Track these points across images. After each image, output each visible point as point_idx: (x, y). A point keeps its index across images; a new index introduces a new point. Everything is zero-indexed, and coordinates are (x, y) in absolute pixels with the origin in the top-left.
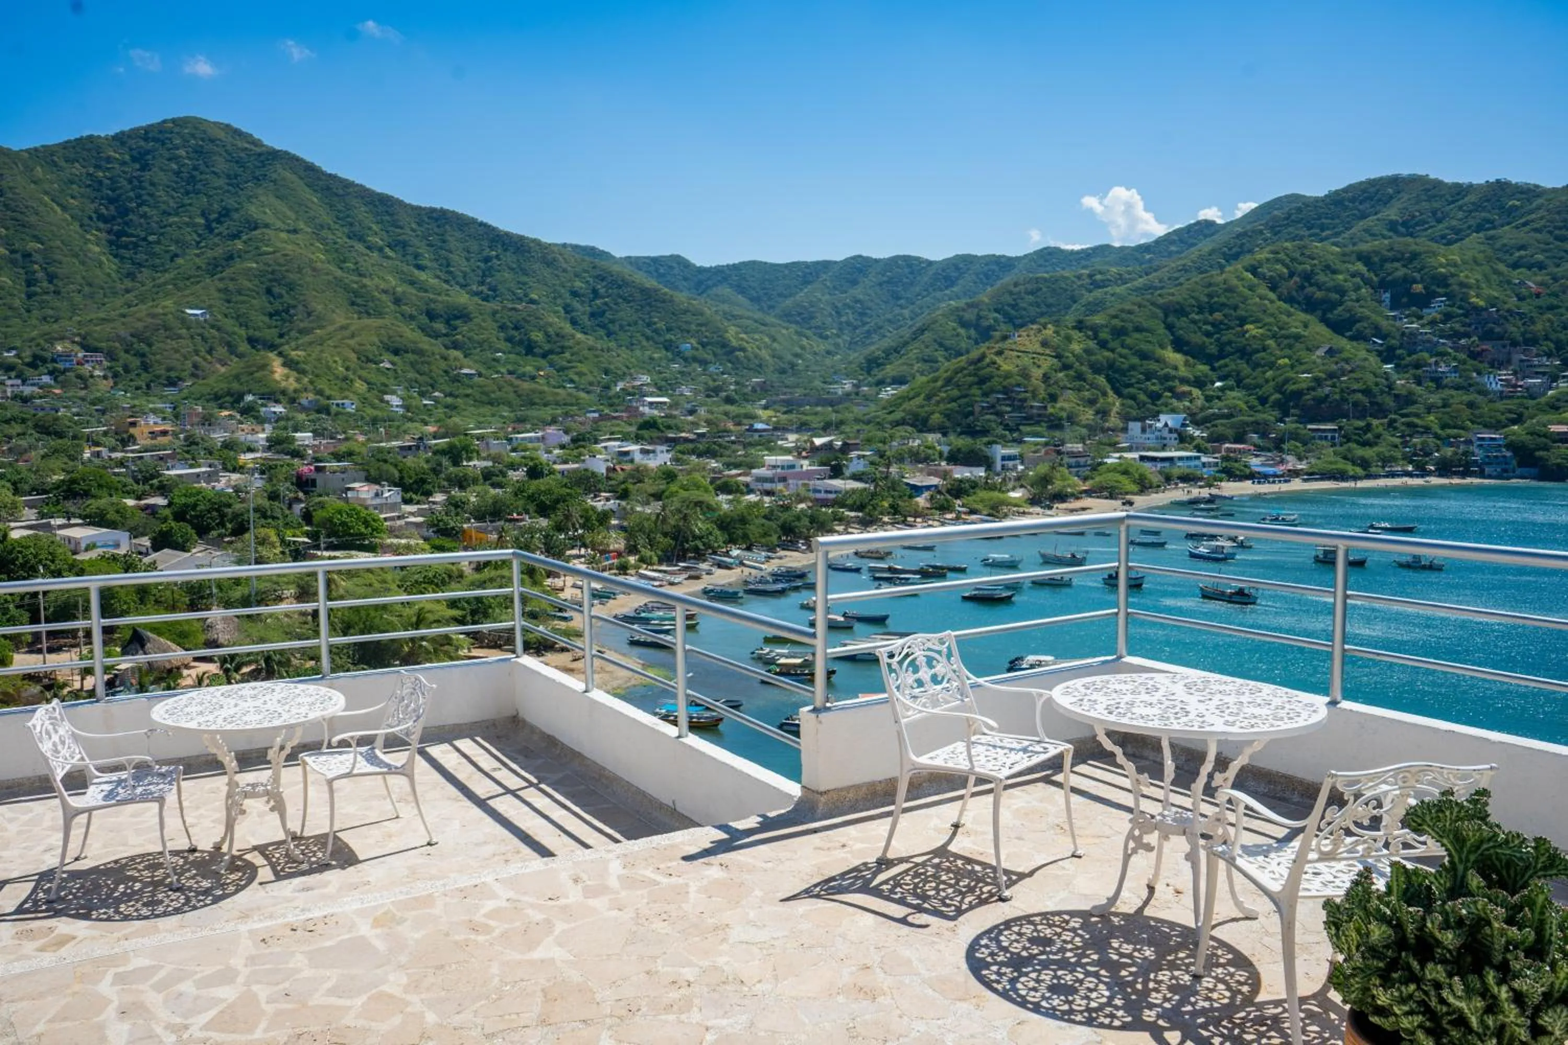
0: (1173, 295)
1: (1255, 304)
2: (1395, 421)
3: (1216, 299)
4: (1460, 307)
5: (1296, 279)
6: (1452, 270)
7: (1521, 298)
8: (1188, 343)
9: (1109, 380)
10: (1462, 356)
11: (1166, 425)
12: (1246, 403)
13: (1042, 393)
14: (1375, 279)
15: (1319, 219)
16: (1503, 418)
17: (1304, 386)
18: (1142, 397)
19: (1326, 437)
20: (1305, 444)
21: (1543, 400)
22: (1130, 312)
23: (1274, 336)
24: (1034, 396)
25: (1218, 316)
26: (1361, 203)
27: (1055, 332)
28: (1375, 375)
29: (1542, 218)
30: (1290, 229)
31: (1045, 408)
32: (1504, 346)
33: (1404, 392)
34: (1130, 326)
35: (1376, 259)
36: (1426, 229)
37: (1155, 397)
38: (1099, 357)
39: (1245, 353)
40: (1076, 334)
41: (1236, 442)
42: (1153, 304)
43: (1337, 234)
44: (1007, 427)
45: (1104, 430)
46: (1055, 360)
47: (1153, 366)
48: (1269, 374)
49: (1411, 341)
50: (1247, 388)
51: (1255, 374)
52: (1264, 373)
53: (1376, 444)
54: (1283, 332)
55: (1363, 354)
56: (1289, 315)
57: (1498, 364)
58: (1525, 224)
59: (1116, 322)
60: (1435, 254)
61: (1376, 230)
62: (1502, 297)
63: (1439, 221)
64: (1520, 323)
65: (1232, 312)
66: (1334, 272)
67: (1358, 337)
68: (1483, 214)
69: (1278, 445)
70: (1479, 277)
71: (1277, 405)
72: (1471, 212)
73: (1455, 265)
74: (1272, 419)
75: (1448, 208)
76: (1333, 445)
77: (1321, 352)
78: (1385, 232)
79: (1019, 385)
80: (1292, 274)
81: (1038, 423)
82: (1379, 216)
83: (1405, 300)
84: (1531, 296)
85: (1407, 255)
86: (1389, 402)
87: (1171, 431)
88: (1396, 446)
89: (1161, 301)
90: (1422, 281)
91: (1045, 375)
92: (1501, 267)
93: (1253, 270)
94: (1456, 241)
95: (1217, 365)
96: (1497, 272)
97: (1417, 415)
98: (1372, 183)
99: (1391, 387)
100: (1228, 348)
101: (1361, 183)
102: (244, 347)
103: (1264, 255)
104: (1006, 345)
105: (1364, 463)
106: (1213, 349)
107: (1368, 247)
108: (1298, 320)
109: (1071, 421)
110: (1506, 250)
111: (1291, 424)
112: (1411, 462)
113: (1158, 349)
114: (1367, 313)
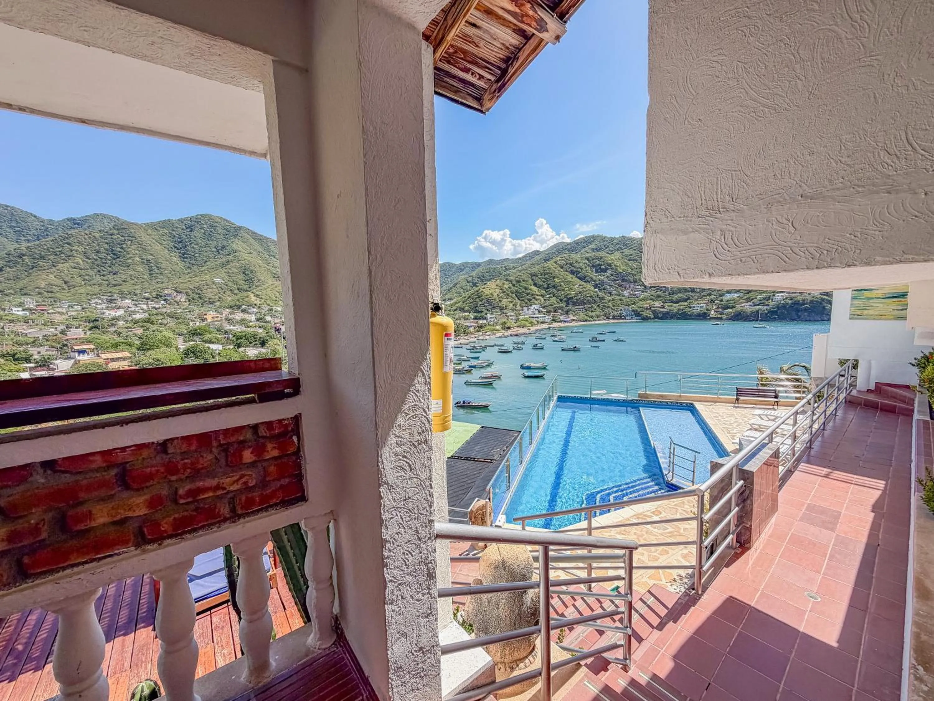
0: (533, 270)
1: (557, 273)
2: (599, 305)
3: (546, 271)
4: (615, 272)
5: (568, 265)
6: (612, 261)
7: (632, 269)
8: (538, 284)
9: (516, 296)
10: (617, 286)
11: (534, 308)
12: (556, 301)
13: (497, 300)
14: (591, 264)
15: (571, 248)
16: (630, 303)
17: (573, 295)
18: (526, 301)
19: (580, 310)
20: (574, 312)
22: (521, 276)
23: (563, 282)
24: (495, 301)
25: (547, 276)
27: (500, 282)
28: (593, 292)
30: (564, 251)
31: (499, 304)
32: (628, 283)
33: (601, 297)
34: (521, 280)
35: (591, 259)
36: (602, 250)
37: (530, 300)
38: (513, 289)
39: (554, 287)
40: (505, 282)
41: (554, 312)
42: (527, 273)
43: (578, 252)
44: (489, 310)
45: (516, 310)
46: (500, 290)
47: (529, 291)
48: (563, 293)
49: (602, 283)
50: (556, 297)
51: (558, 293)
52: (561, 292)
53: (595, 311)
54: (566, 280)
55: (589, 286)
56: (567, 275)
57: (627, 288)
58: (631, 249)
59: (517, 279)
60: (607, 257)
61: (588, 251)
63: (607, 248)
64: (633, 276)
65: (550, 275)
66: (579, 263)
67: (587, 281)
68: (619, 246)
69: (567, 312)
70: (620, 264)
72: (615, 245)
74: (565, 306)
75: (609, 244)
76: (582, 312)
77: (577, 286)
78: (591, 251)
79: (490, 298)
81: (497, 308)
82: (589, 247)
83: (599, 270)
84: (634, 269)
85: (599, 258)
86: (597, 299)
87: (536, 310)
88: (600, 312)
89: (530, 272)
91: (497, 294)
92: (626, 260)
93: (556, 262)
94: (612, 253)
95: (547, 290)
97: (606, 303)
98: (586, 237)
99: (597, 295)
100: (550, 286)
101: (584, 237)
102: (236, 291)
103: (558, 258)
104: (485, 286)
105: (592, 317)
106: (546, 286)
107: (587, 255)
108: (570, 277)
109: (506, 308)
110: (627, 256)
111: (570, 307)
112: (605, 316)
113: (530, 286)
114: (589, 274)
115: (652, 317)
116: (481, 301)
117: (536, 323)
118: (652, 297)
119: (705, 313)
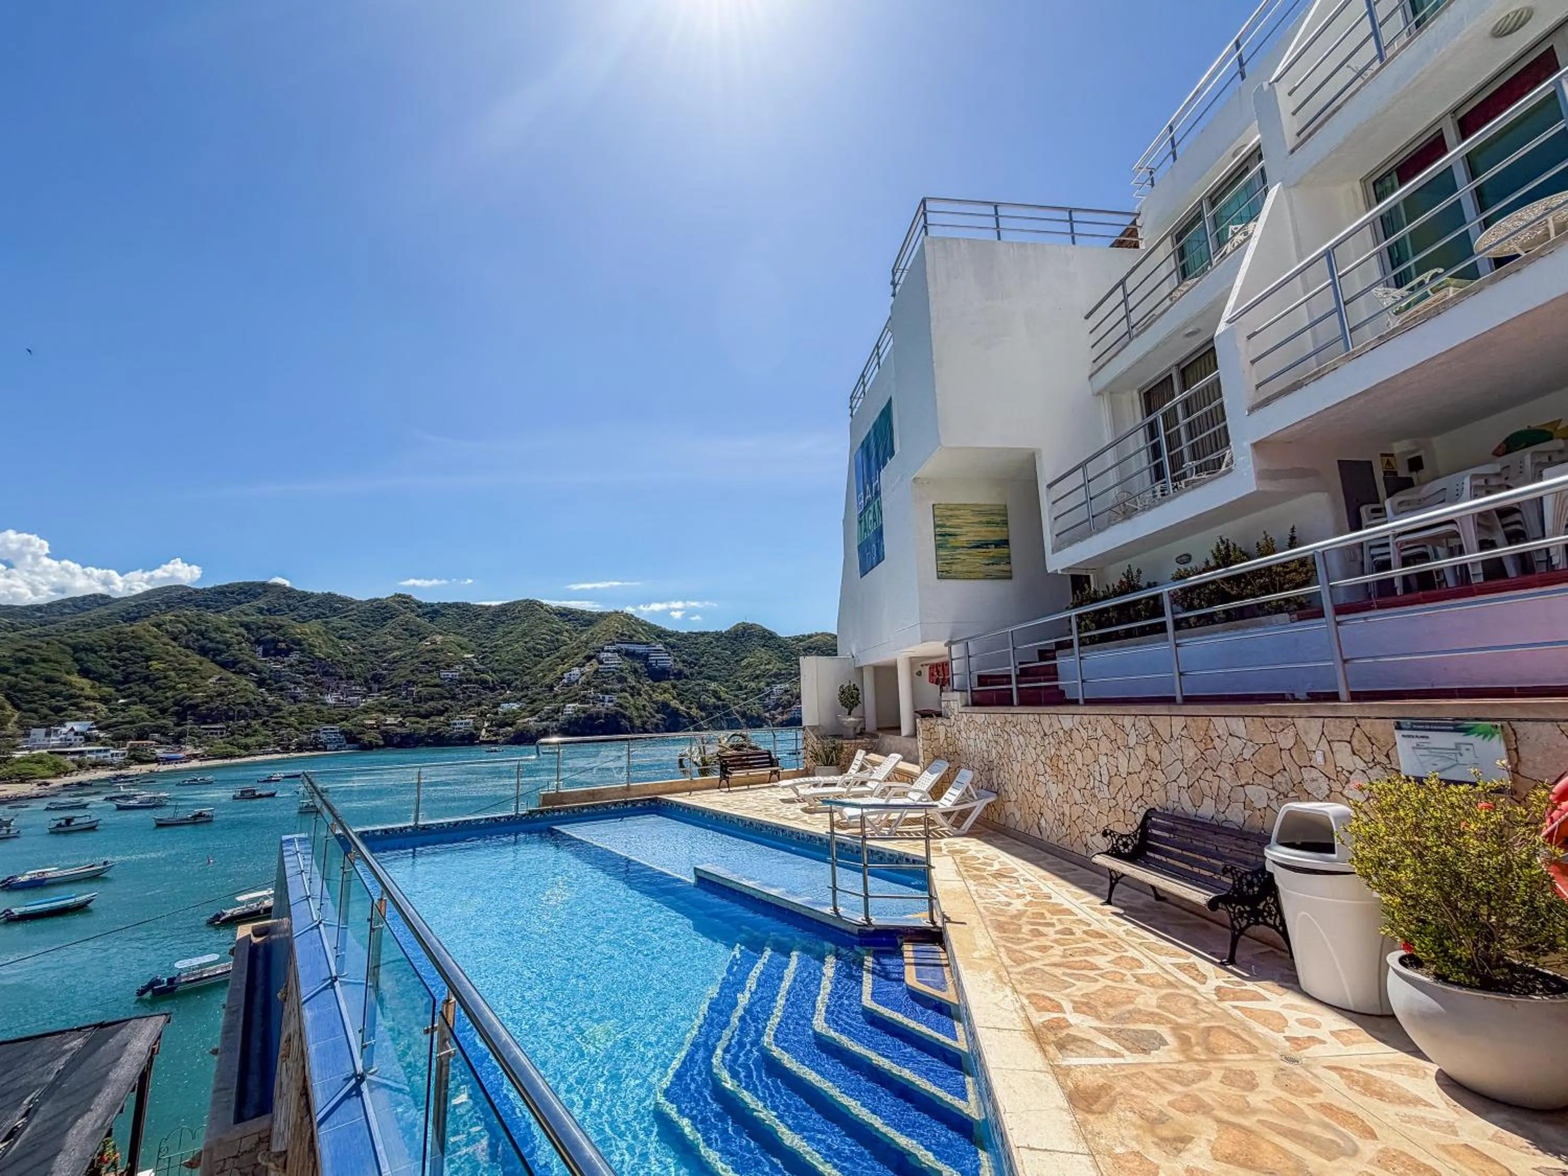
0: (84, 637)
1: (158, 648)
2: (268, 721)
3: (124, 643)
4: (309, 658)
5: (193, 634)
6: (305, 637)
7: (345, 655)
8: (93, 672)
9: (11, 697)
10: (310, 684)
11: (72, 729)
12: (148, 713)
15: (205, 600)
16: (337, 717)
17: (198, 701)
18: (46, 711)
19: (216, 734)
20: (199, 737)
21: (359, 708)
22: (38, 647)
23: (174, 669)
25: (125, 655)
26: (238, 594)
28: (254, 695)
29: (356, 615)
32: (335, 680)
33: (273, 704)
34: (36, 657)
35: (254, 627)
37: (58, 710)
39: (147, 680)
41: (137, 739)
42: (63, 643)
47: (60, 688)
48: (169, 694)
49: (277, 676)
50: (149, 703)
51: (156, 694)
52: (165, 693)
53: (254, 735)
54: (182, 666)
55: (245, 682)
56: (187, 656)
57: (334, 689)
58: (345, 617)
60: (293, 628)
61: (249, 611)
62: (334, 654)
63: (293, 610)
64: (344, 668)
65: (139, 652)
66: (223, 632)
67: (241, 672)
68: (320, 610)
69: (177, 739)
70: (321, 642)
71: (176, 713)
72: (312, 607)
73: (306, 634)
74: (172, 723)
75: (298, 604)
76: (222, 737)
77: (212, 680)
78: (257, 613)
80: (189, 631)
82: (251, 604)
83: (272, 652)
84: (350, 654)
85: (275, 626)
86: (264, 710)
87: (76, 734)
88: (268, 736)
89: (72, 641)
90: (284, 641)
92: (333, 637)
93: (157, 626)
94: (304, 622)
95: (121, 687)
96: (330, 640)
97: (283, 717)
99: (264, 701)
100: (133, 676)
101: (239, 583)
105: (246, 747)
106: (119, 677)
107: (246, 619)
108: (194, 660)
110: (335, 630)
111: (189, 726)
112: (279, 745)
113: (65, 675)
114: (246, 658)
115: (382, 743)
117: (72, 766)
118: (382, 707)
119: (472, 734)
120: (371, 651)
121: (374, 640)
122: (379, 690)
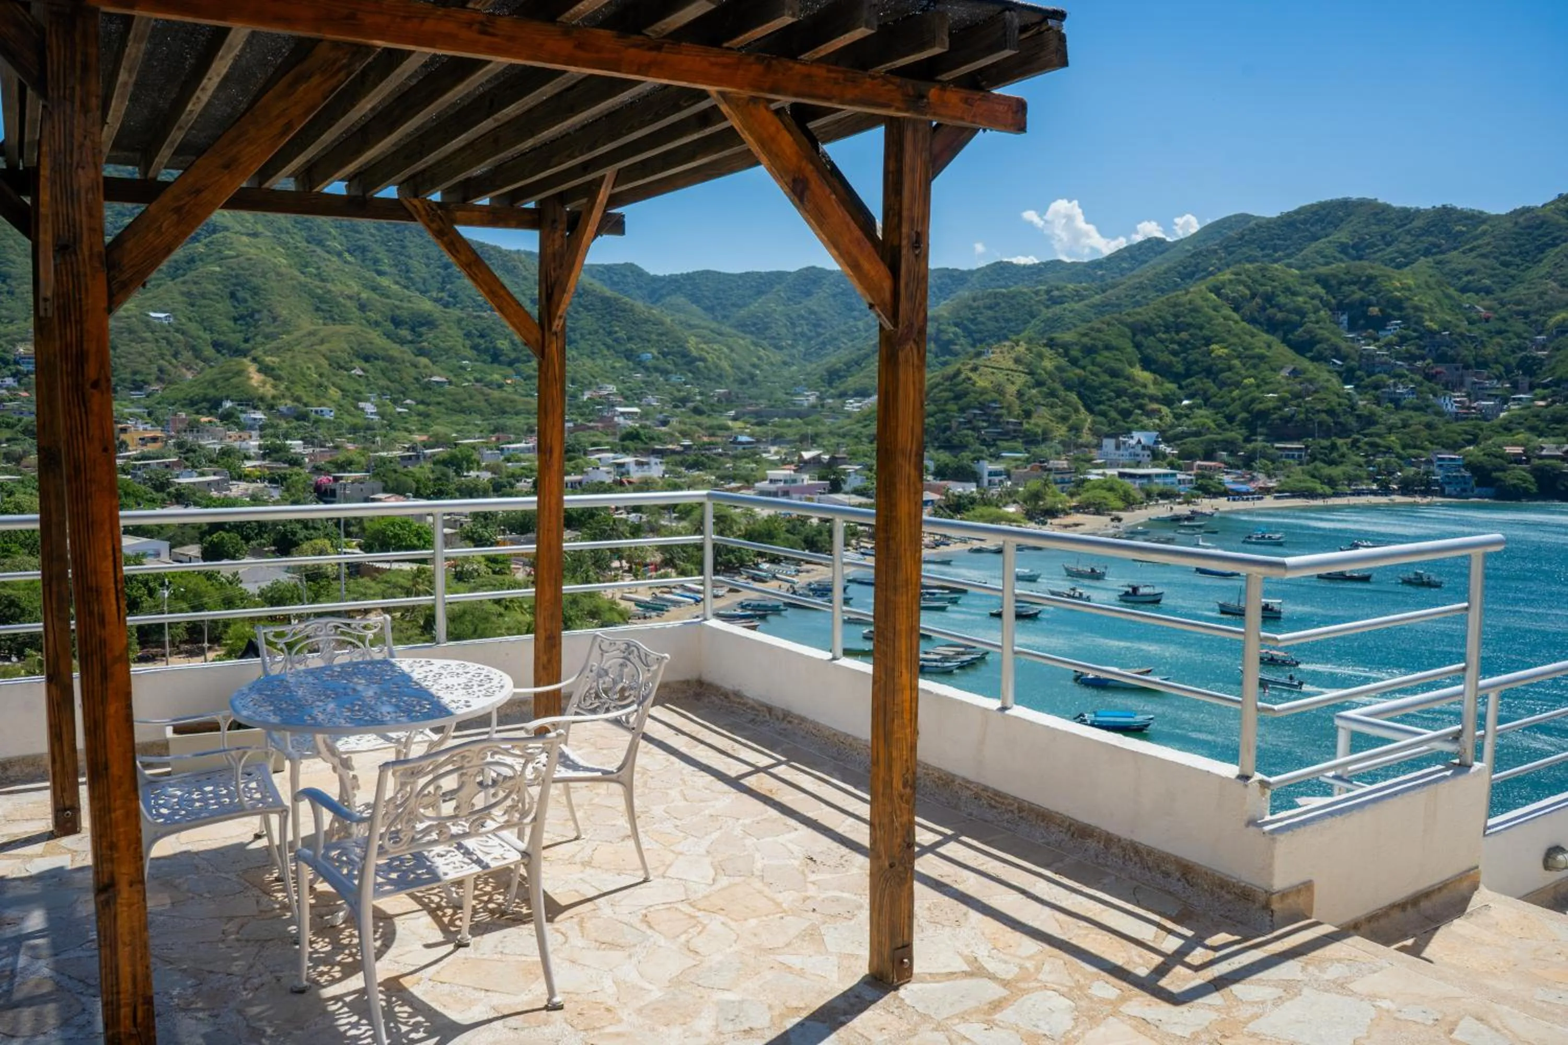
0: (1139, 314)
1: (1219, 325)
2: (1357, 440)
3: (1182, 319)
4: (1415, 331)
5: (1258, 300)
6: (1407, 294)
7: (1471, 322)
8: (1155, 362)
9: (1080, 395)
10: (1418, 378)
11: (1139, 442)
12: (1214, 421)
13: (1017, 410)
14: (1333, 301)
15: (1273, 239)
16: (1459, 439)
17: (1271, 405)
18: (1113, 414)
19: (1293, 456)
20: (1273, 462)
21: (1496, 422)
22: (1099, 330)
23: (1239, 357)
24: (1010, 413)
25: (1184, 335)
26: (1312, 225)
27: (1027, 349)
28: (1339, 396)
29: (1488, 244)
30: (1244, 249)
31: (1021, 424)
32: (1457, 369)
33: (1366, 413)
34: (1100, 344)
35: (1334, 282)
36: (1375, 253)
37: (1126, 414)
38: (1070, 375)
39: (1210, 372)
40: (1047, 352)
41: (1205, 459)
42: (1121, 322)
43: (1289, 256)
44: (984, 442)
45: (1078, 446)
46: (1028, 377)
47: (1124, 384)
48: (1236, 393)
49: (1369, 364)
50: (1214, 406)
51: (1221, 393)
52: (1231, 392)
53: (1341, 462)
54: (1248, 352)
55: (1325, 375)
56: (1253, 336)
57: (1455, 386)
58: (1471, 250)
59: (1085, 340)
60: (1390, 278)
61: (1327, 252)
62: (1454, 321)
63: (1388, 244)
64: (1472, 347)
65: (1198, 332)
66: (1295, 294)
67: (1318, 358)
68: (1430, 239)
69: (1248, 463)
70: (1432, 301)
71: (1245, 423)
72: (1418, 236)
73: (1409, 289)
74: (1241, 438)
75: (1397, 232)
76: (1300, 464)
77: (1285, 373)
78: (1337, 255)
79: (995, 401)
80: (1254, 296)
81: (1014, 438)
82: (1330, 238)
83: (1362, 322)
84: (1480, 320)
85: (1364, 279)
86: (1352, 422)
87: (1144, 448)
88: (1361, 466)
89: (1130, 320)
90: (1378, 304)
91: (1018, 391)
92: (1451, 291)
93: (1217, 290)
94: (1406, 265)
95: (1184, 383)
96: (1448, 297)
97: (1379, 435)
98: (1323, 206)
99: (1353, 407)
100: (1195, 367)
101: (1312, 206)
102: (209, 352)
103: (1226, 276)
104: (980, 361)
105: (1331, 482)
106: (1180, 368)
107: (1323, 269)
108: (1261, 340)
109: (1046, 437)
110: (1455, 275)
111: (1259, 443)
112: (1375, 481)
113: (1128, 367)
114: (1327, 334)
115: (1534, 489)
116: (962, 410)
117: (1140, 496)
118: (1536, 422)
120: (1518, 313)
121: (1520, 291)
122: (1532, 388)
